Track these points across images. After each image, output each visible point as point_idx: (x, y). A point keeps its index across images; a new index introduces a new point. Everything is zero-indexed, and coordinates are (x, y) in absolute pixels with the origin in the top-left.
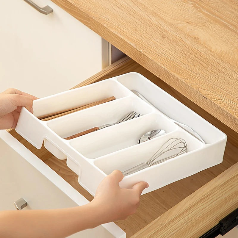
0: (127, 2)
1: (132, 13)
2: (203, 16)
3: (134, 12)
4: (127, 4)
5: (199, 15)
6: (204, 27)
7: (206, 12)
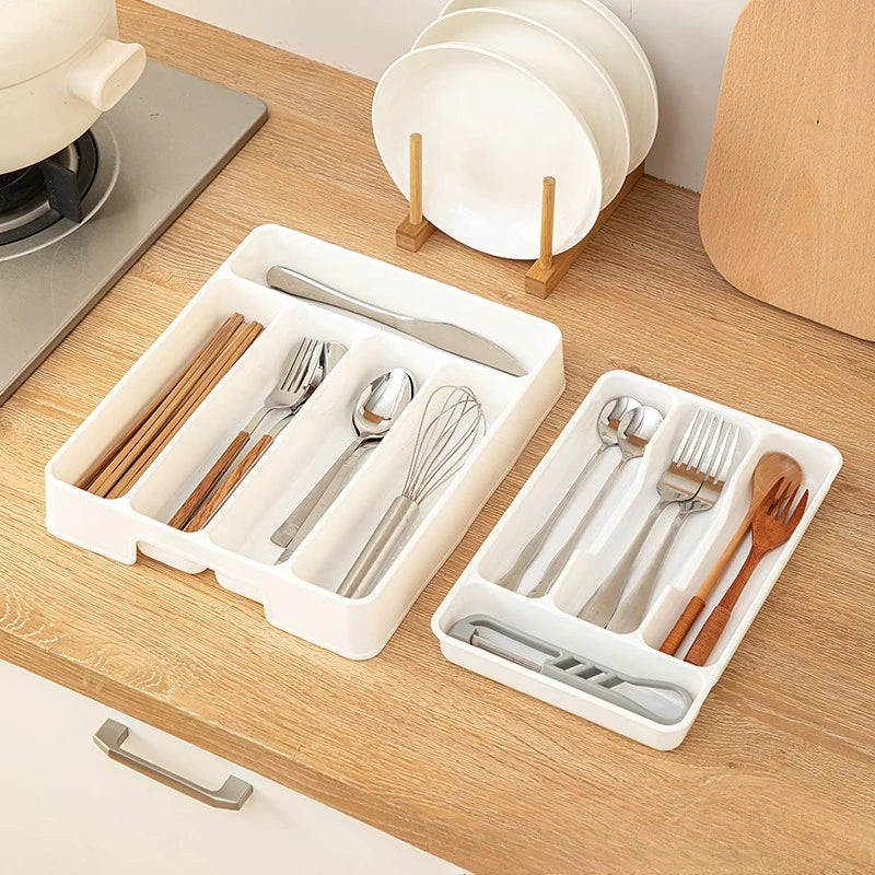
0: (515, 734)
1: (549, 773)
2: (763, 728)
3: (554, 767)
4: (518, 742)
5: (750, 728)
6: (788, 771)
7: (767, 711)
